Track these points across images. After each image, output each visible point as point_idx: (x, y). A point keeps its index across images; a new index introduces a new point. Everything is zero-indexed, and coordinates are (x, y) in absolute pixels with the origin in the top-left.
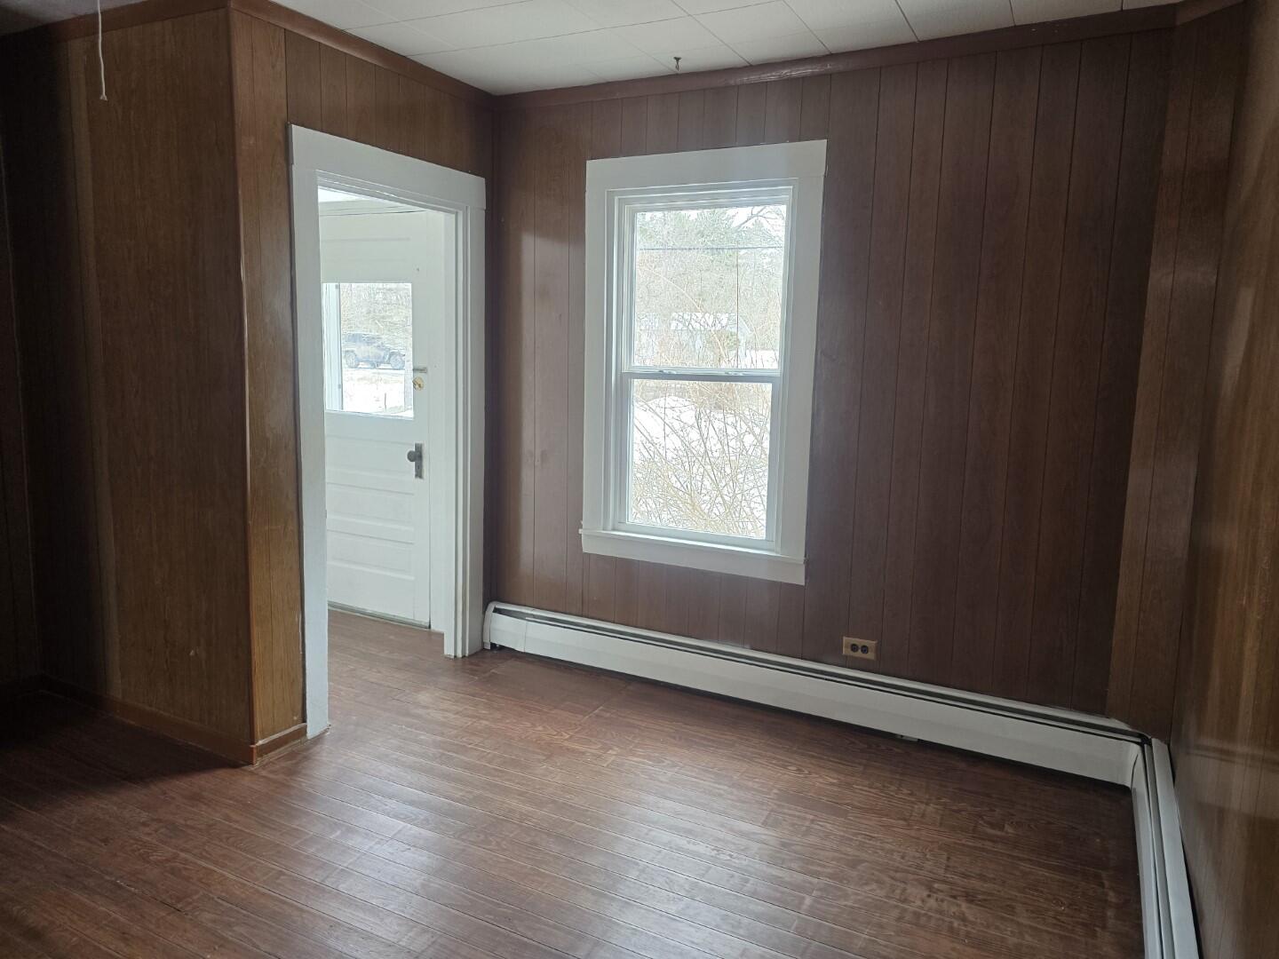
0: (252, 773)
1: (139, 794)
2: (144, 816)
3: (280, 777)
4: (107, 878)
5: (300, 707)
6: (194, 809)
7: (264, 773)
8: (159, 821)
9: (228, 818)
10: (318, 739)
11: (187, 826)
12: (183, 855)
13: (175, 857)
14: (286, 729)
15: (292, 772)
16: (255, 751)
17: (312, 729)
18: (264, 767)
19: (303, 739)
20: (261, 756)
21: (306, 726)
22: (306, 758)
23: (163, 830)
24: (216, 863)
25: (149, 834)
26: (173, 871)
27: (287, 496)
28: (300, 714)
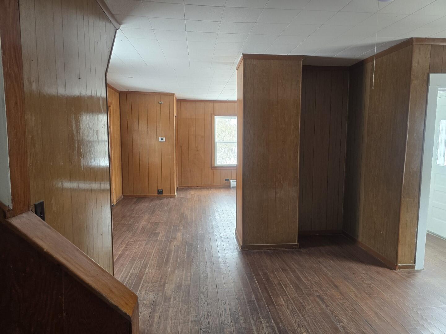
0: (396, 273)
1: (363, 266)
2: (364, 272)
3: (404, 277)
4: (353, 282)
5: (413, 259)
6: (378, 275)
7: (399, 274)
8: (368, 274)
9: (386, 281)
10: (419, 271)
11: (375, 278)
12: (373, 285)
13: (371, 284)
14: (408, 264)
15: (408, 277)
16: (397, 267)
17: (417, 268)
18: (399, 272)
19: (414, 269)
20: (399, 269)
21: (415, 266)
22: (414, 275)
23: (368, 277)
24: (381, 290)
25: (365, 276)
26: (370, 287)
27: (415, 190)
28: (413, 261)
